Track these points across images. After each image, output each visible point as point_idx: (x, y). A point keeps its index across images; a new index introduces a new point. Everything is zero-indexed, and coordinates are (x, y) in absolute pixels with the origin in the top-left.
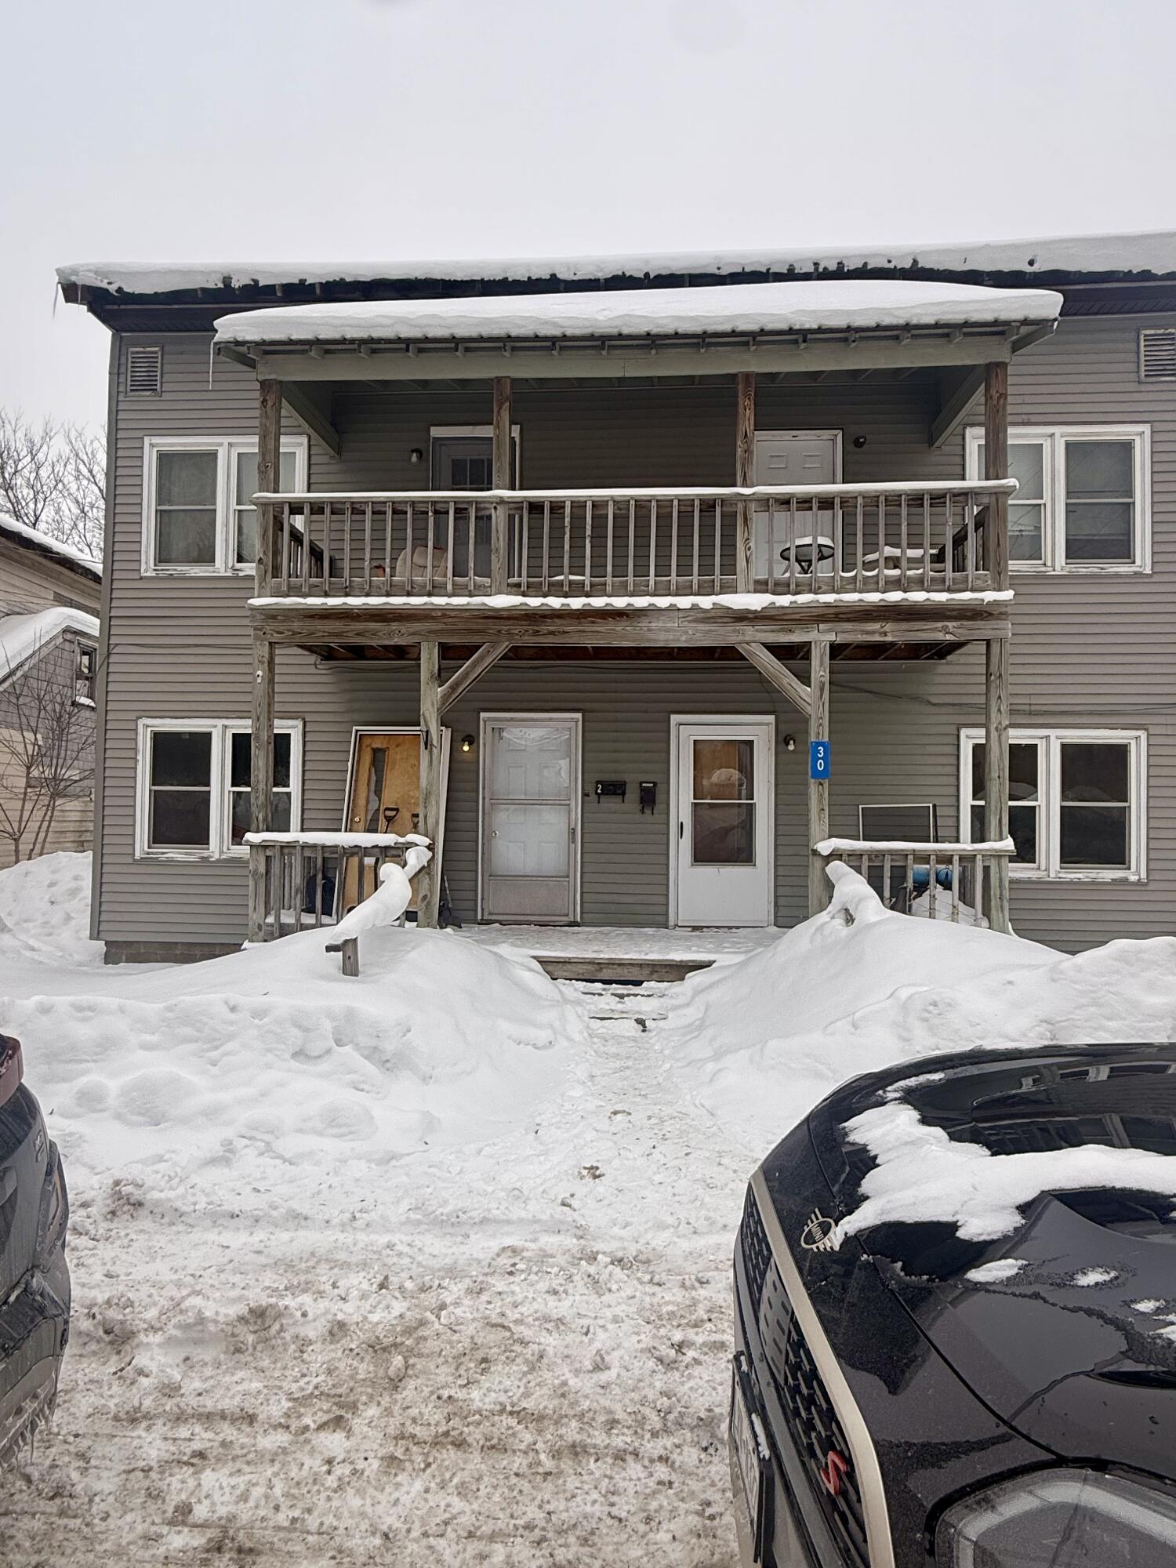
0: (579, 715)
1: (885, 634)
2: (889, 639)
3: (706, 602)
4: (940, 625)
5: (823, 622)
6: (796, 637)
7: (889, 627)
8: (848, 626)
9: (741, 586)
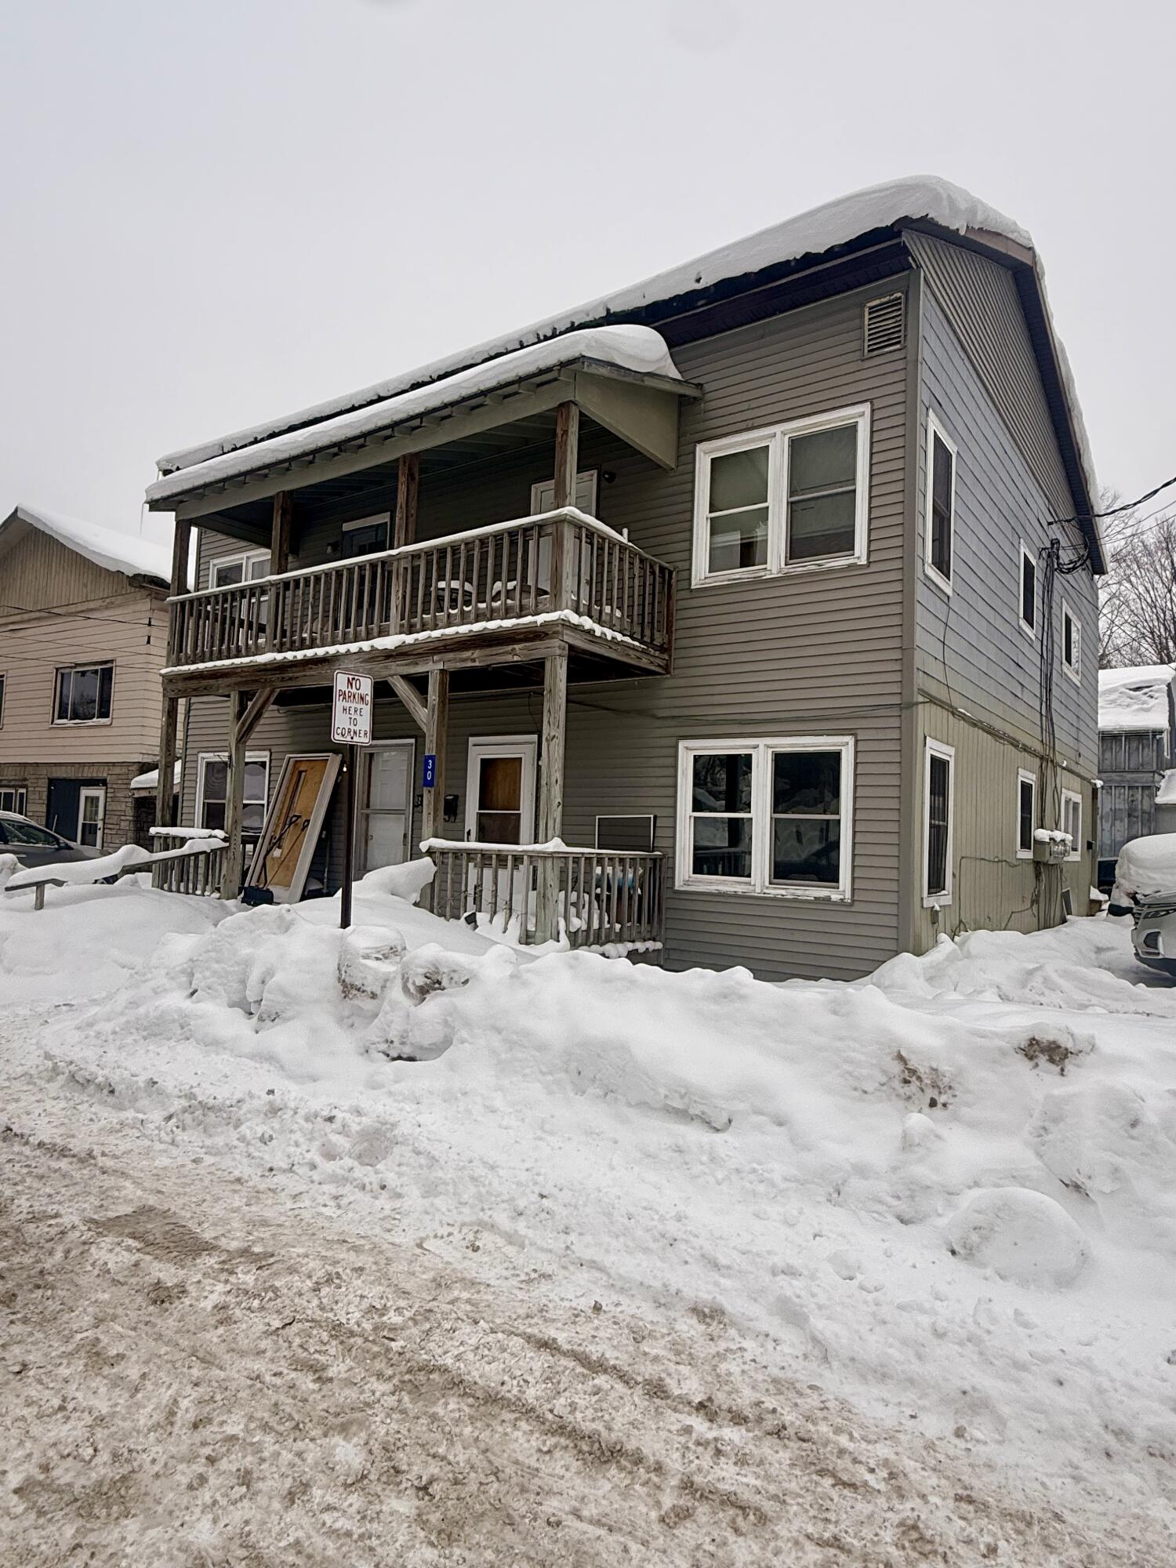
0: (413, 741)
1: (474, 660)
2: (477, 664)
3: (365, 646)
4: (510, 648)
5: (435, 654)
6: (420, 669)
7: (477, 653)
8: (451, 655)
9: (392, 630)
